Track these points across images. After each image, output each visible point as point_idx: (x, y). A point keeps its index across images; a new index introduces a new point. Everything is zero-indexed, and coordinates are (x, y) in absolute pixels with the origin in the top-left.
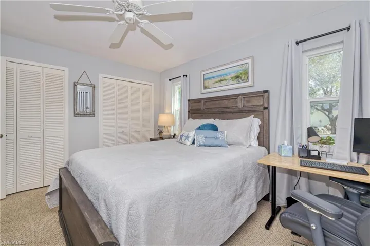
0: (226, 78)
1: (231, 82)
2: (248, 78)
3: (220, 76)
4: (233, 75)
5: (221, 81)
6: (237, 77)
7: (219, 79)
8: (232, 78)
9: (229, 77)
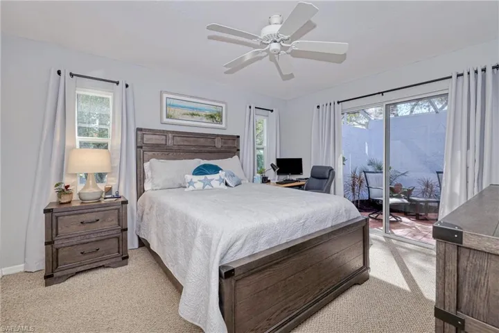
0: (200, 113)
1: (205, 120)
2: (221, 121)
3: (193, 109)
4: (208, 113)
5: (193, 115)
6: (212, 117)
7: (191, 112)
8: (206, 116)
9: (203, 114)
